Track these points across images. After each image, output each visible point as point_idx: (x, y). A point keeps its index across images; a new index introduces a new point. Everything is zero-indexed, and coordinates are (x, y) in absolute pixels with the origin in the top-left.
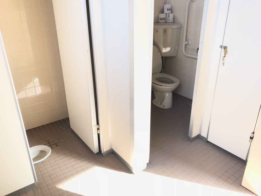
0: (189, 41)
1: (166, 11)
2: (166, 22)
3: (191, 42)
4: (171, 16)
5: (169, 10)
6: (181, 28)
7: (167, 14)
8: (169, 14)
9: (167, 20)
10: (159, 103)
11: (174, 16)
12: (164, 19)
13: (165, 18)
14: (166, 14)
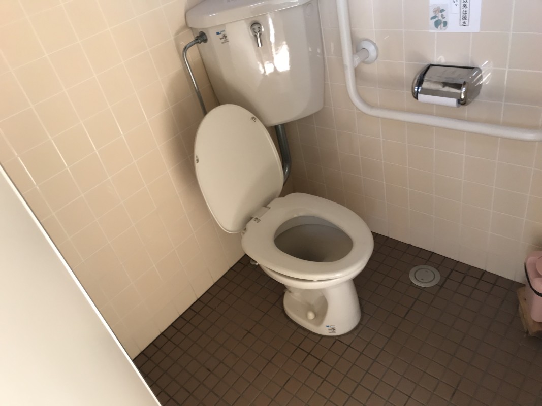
0: (365, 45)
3: (371, 49)
10: (311, 316)
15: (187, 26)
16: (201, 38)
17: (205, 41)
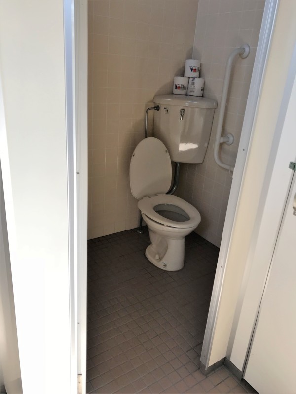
0: (229, 136)
1: (188, 73)
2: (186, 95)
3: (231, 139)
4: (198, 83)
5: (195, 70)
6: (215, 109)
7: (191, 79)
8: (194, 78)
9: (189, 90)
10: (157, 257)
11: (204, 85)
12: (184, 88)
13: (186, 85)
14: (189, 78)
15: (153, 101)
16: (157, 108)
17: (158, 110)
